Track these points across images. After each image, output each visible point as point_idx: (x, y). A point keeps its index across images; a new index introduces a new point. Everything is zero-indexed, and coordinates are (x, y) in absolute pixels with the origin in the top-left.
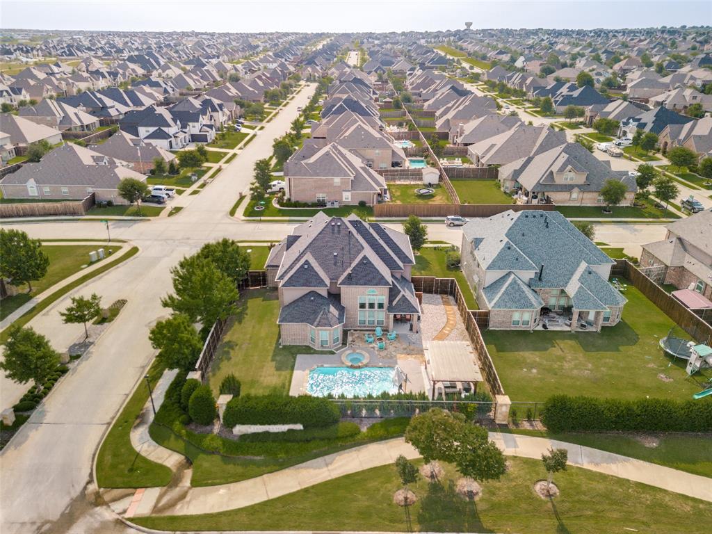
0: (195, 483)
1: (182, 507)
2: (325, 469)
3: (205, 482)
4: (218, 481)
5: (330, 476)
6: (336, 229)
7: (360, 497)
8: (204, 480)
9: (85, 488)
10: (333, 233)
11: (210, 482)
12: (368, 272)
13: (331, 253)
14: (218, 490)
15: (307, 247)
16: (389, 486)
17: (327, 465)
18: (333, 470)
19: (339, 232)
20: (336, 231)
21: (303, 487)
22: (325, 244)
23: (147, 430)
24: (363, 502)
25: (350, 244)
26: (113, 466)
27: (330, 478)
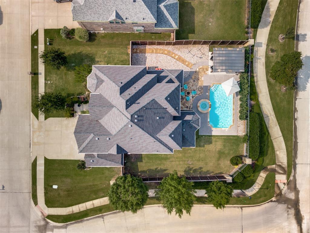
0: (274, 163)
1: (284, 165)
2: (270, 117)
3: (274, 160)
4: (274, 155)
5: (273, 115)
6: (140, 118)
7: (283, 104)
8: (273, 160)
9: (274, 201)
10: (143, 120)
11: (274, 158)
12: (173, 97)
13: (157, 120)
14: (277, 154)
15: (153, 137)
16: (280, 94)
17: (268, 116)
18: (270, 114)
19: (142, 116)
20: (142, 118)
21: (278, 124)
22: (151, 125)
23: (247, 190)
24: (285, 103)
25: (151, 109)
26: (265, 195)
27: (274, 115)
